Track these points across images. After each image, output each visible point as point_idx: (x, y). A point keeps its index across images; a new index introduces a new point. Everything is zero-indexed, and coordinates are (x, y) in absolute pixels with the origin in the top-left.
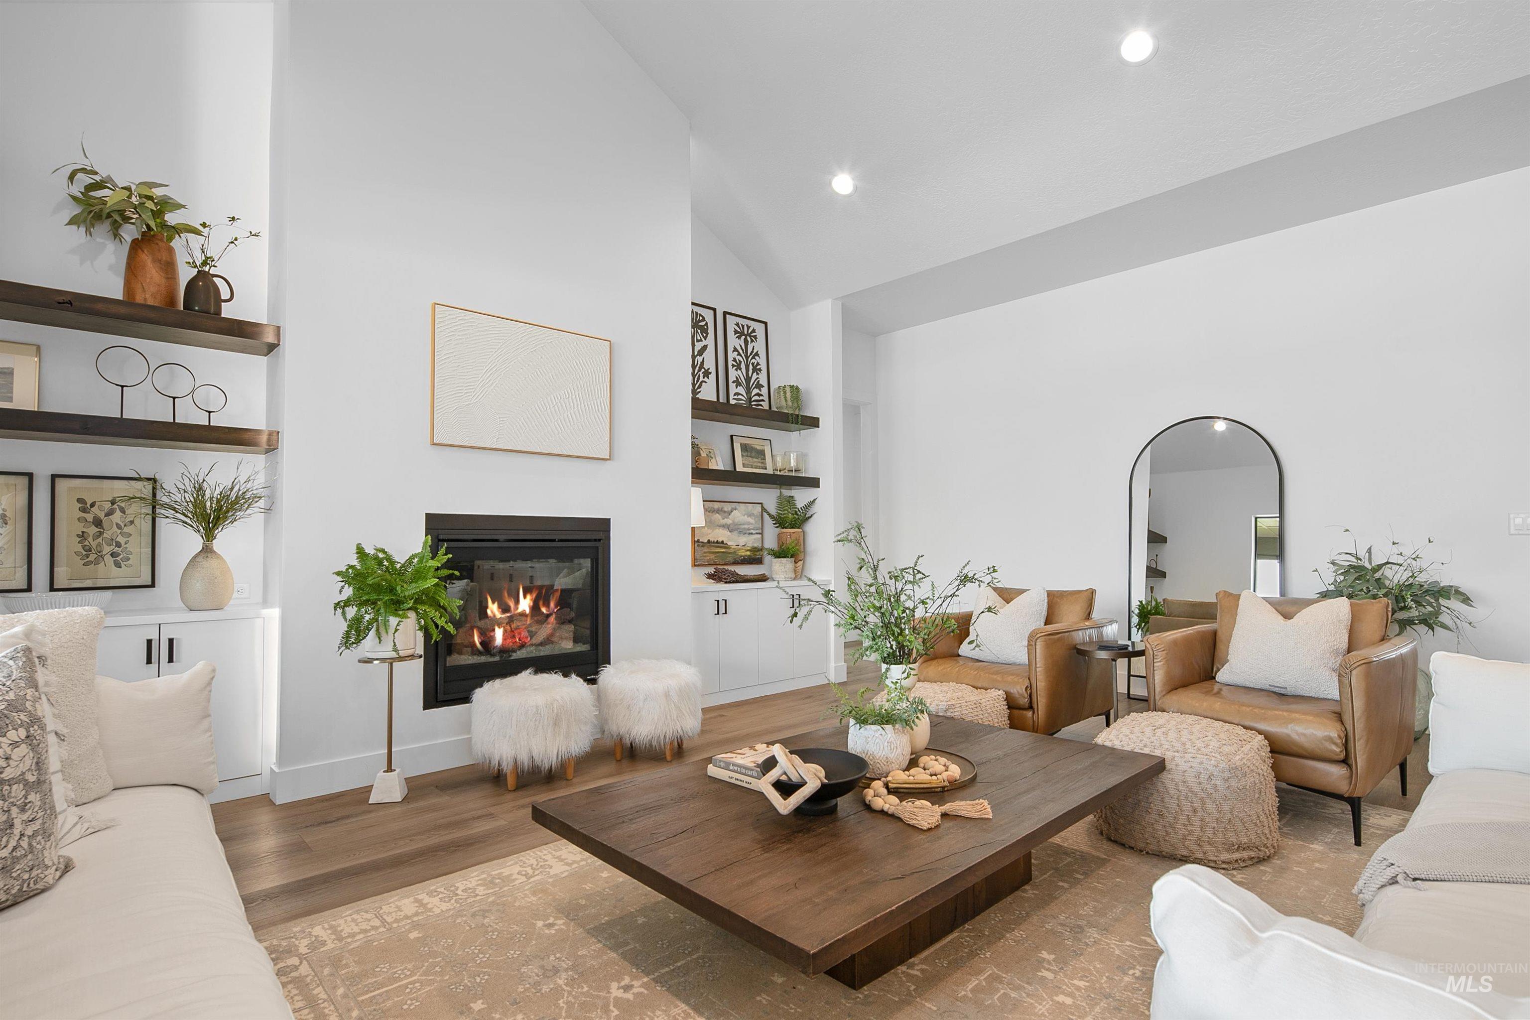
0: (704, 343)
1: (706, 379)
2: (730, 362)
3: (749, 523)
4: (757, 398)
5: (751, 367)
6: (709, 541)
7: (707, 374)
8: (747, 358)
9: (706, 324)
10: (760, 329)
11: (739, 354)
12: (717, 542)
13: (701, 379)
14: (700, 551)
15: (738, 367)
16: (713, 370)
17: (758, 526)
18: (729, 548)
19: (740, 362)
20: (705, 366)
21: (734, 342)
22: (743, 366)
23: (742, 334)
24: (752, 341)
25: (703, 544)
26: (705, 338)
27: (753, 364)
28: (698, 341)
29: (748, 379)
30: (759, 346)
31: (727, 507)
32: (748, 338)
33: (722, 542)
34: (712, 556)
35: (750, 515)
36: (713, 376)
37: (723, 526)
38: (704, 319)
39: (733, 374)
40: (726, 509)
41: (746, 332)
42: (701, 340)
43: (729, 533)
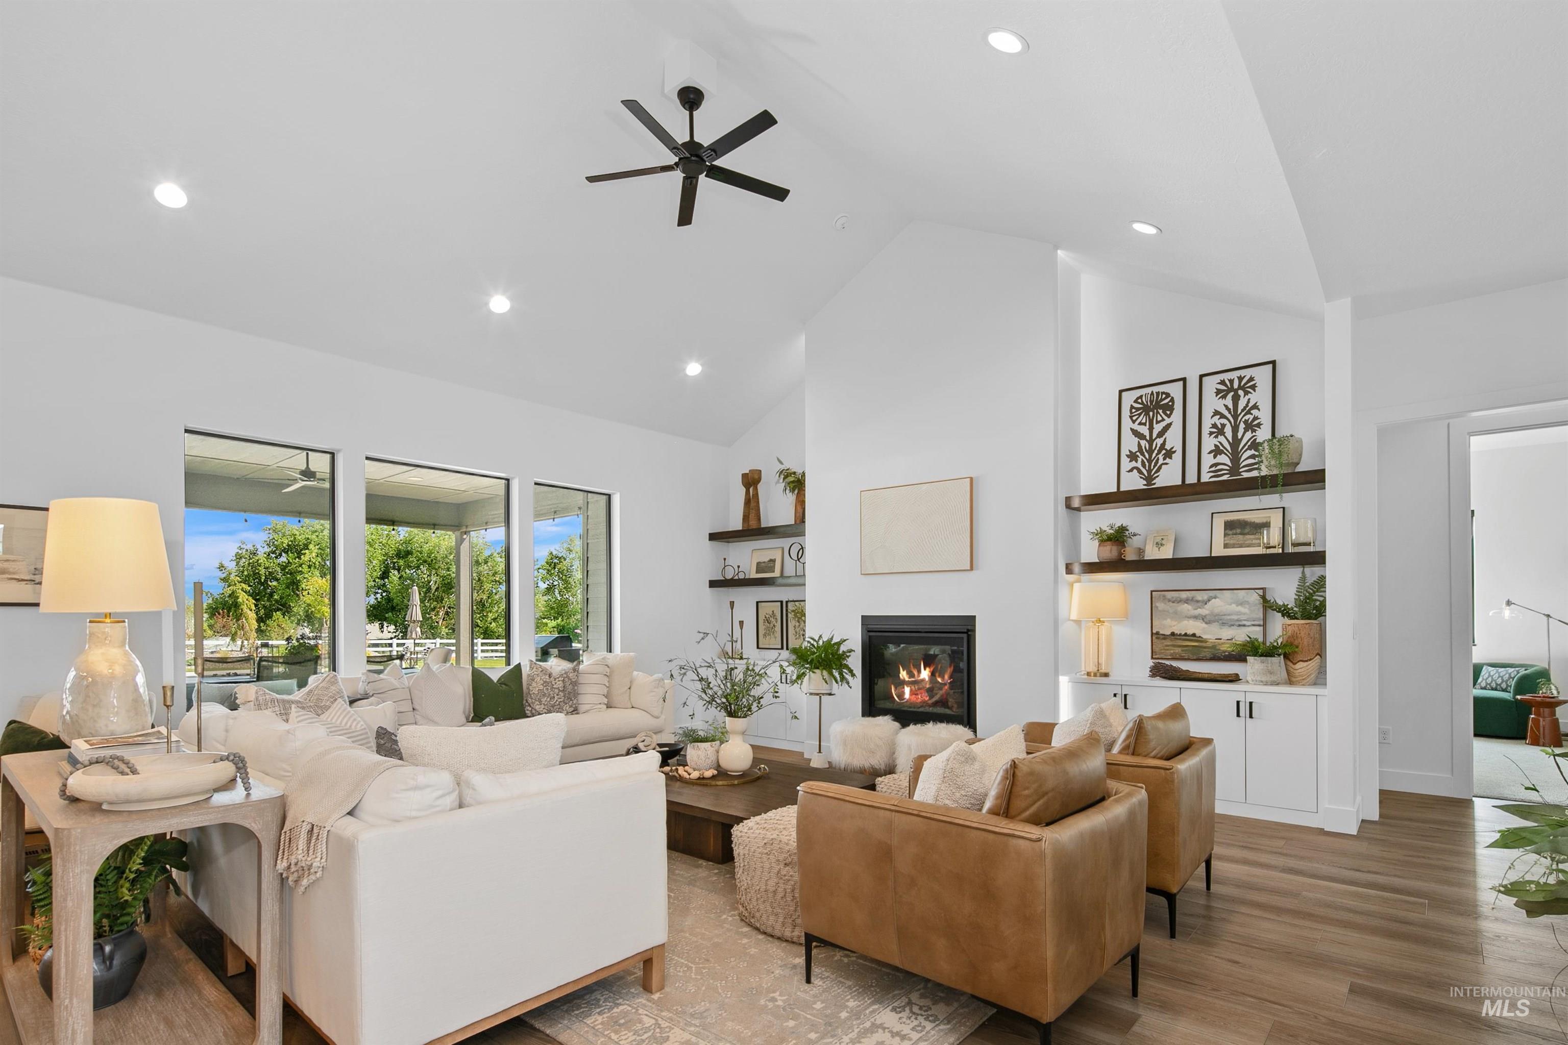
0: (1168, 421)
1: (1168, 460)
2: (1206, 429)
3: (1239, 613)
4: (1251, 461)
5: (1242, 426)
6: (1173, 634)
7: (1169, 454)
8: (1235, 416)
9: (1172, 400)
10: (1262, 376)
11: (1223, 416)
12: (1186, 635)
13: (1161, 461)
14: (1159, 645)
15: (1219, 431)
16: (1179, 448)
17: (1254, 616)
18: (1205, 641)
19: (1223, 426)
20: (1168, 447)
21: (1212, 403)
22: (1228, 431)
23: (1231, 389)
24: (1246, 393)
25: (1165, 637)
26: (1169, 416)
27: (1246, 422)
28: (1158, 422)
29: (1235, 442)
30: (1261, 396)
31: (1200, 596)
32: (1241, 392)
33: (1194, 635)
34: (1178, 650)
35: (1241, 603)
36: (1178, 456)
37: (1196, 617)
38: (1168, 395)
39: (1209, 443)
40: (1200, 598)
41: (1236, 386)
42: (1163, 420)
43: (1204, 625)
